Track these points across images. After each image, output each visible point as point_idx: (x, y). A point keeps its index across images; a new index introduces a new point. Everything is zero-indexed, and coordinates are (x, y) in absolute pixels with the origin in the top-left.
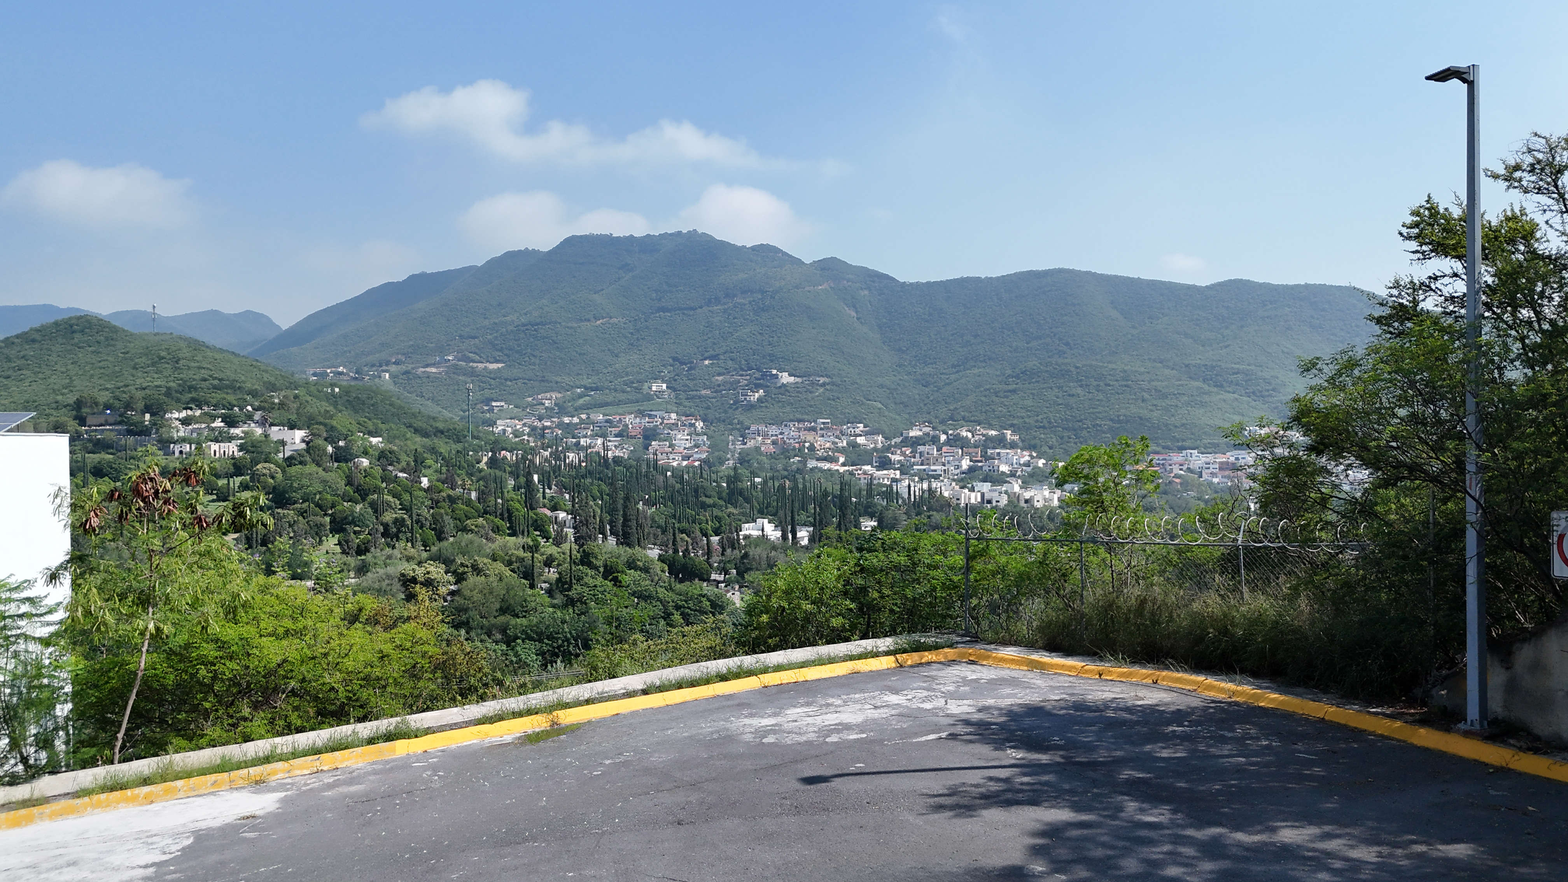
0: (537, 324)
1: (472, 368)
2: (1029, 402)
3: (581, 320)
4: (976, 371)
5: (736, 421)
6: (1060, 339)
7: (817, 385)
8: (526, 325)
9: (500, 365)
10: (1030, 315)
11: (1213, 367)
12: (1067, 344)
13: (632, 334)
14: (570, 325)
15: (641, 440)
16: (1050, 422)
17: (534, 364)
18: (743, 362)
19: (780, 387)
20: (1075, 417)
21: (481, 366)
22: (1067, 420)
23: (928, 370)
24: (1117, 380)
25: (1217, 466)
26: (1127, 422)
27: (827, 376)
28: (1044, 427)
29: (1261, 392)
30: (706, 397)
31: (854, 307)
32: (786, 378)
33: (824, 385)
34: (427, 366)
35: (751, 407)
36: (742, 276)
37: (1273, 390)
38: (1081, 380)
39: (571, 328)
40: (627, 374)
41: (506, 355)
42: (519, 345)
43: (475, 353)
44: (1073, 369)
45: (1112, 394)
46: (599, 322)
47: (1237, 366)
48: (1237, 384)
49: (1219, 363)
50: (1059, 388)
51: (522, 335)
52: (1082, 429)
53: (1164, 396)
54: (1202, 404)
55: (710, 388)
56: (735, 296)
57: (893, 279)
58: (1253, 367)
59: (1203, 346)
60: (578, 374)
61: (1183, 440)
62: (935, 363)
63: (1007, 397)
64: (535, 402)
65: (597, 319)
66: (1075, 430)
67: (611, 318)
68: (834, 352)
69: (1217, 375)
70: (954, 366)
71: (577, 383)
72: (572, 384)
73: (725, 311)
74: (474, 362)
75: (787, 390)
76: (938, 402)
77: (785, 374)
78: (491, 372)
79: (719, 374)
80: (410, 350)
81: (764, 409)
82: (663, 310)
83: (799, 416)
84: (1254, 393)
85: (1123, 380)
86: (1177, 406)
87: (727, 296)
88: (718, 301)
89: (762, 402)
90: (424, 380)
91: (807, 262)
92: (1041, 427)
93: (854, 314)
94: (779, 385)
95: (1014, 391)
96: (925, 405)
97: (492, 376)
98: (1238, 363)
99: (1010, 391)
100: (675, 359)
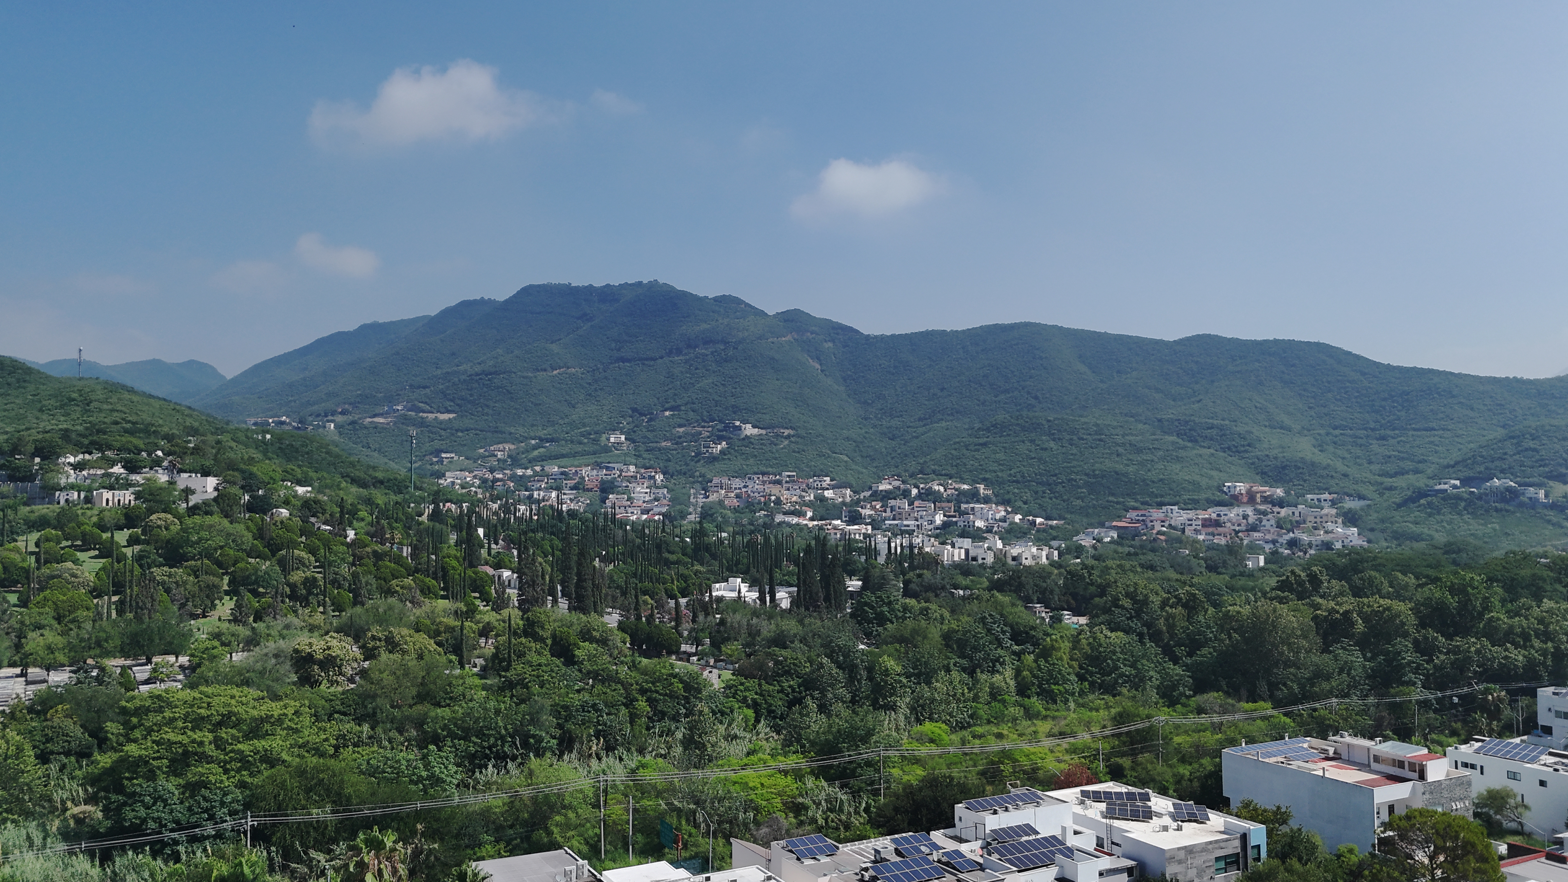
0: (491, 374)
1: (422, 418)
2: (1001, 456)
3: (538, 371)
4: (944, 424)
5: (697, 474)
6: (1028, 393)
7: (782, 437)
8: (479, 375)
9: (451, 416)
10: (998, 368)
11: (1187, 422)
12: (1036, 398)
13: (590, 384)
14: (525, 374)
15: (598, 493)
16: (1023, 477)
17: (487, 414)
18: (705, 413)
19: (744, 439)
20: (1049, 472)
21: (431, 416)
22: (1041, 474)
23: (895, 422)
24: (1090, 434)
25: (1200, 523)
26: (1103, 477)
27: (792, 428)
28: (1017, 482)
29: (1236, 447)
30: (667, 449)
31: (818, 359)
32: (749, 430)
33: (788, 437)
34: (375, 416)
35: (713, 459)
36: (704, 326)
37: (1249, 445)
38: (1053, 434)
39: (527, 377)
40: (584, 425)
41: (458, 405)
42: (471, 395)
43: (426, 403)
44: (1044, 422)
45: (1086, 448)
46: (555, 372)
47: (1211, 421)
48: (1211, 439)
49: (1192, 418)
50: (1032, 441)
51: (476, 385)
52: (1057, 484)
53: (1139, 451)
54: (1178, 459)
55: (671, 440)
56: (696, 346)
57: (857, 332)
58: (1227, 422)
59: (1174, 400)
60: (533, 425)
61: (1162, 496)
62: (901, 416)
63: (978, 450)
64: (487, 454)
65: (553, 369)
66: (1050, 485)
67: (568, 368)
68: (800, 404)
69: (1190, 430)
70: (920, 419)
71: (532, 434)
72: (526, 435)
73: (686, 362)
74: (424, 412)
75: (750, 442)
76: (906, 456)
77: (749, 426)
78: (441, 422)
79: (680, 426)
80: (358, 400)
81: (726, 462)
82: (623, 360)
83: (764, 469)
84: (1229, 448)
85: (1096, 434)
86: (1152, 461)
87: (689, 346)
88: (679, 352)
89: (725, 455)
90: (371, 430)
91: (771, 313)
92: (1014, 481)
93: (818, 366)
94: (743, 436)
95: (984, 445)
96: (893, 458)
97: (443, 426)
98: (1212, 418)
99: (981, 444)
100: (634, 410)
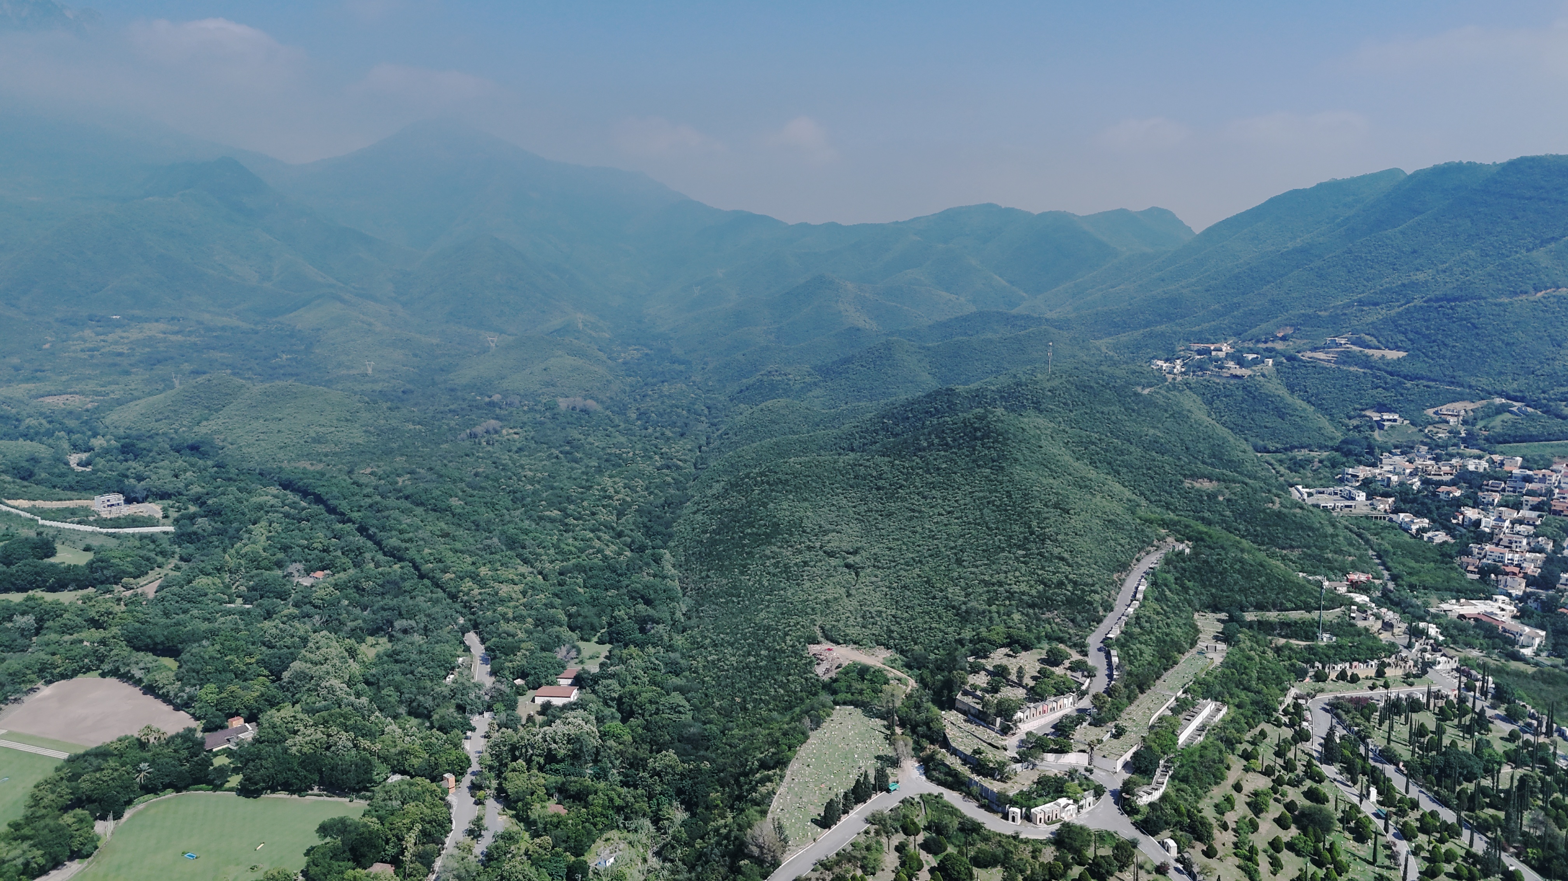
1: (1367, 356)
3: (1515, 293)
8: (1442, 300)
9: (1402, 354)
14: (1499, 300)
17: (1444, 357)
21: (1377, 353)
39: (1500, 305)
41: (1410, 340)
43: (1373, 335)
46: (1539, 294)
51: (1434, 314)
60: (1500, 373)
64: (1437, 418)
65: (1537, 290)
67: (1558, 288)
71: (1498, 388)
72: (1490, 388)
74: (1370, 347)
78: (1388, 363)
80: (1300, 321)
90: (1310, 370)
97: (1389, 369)
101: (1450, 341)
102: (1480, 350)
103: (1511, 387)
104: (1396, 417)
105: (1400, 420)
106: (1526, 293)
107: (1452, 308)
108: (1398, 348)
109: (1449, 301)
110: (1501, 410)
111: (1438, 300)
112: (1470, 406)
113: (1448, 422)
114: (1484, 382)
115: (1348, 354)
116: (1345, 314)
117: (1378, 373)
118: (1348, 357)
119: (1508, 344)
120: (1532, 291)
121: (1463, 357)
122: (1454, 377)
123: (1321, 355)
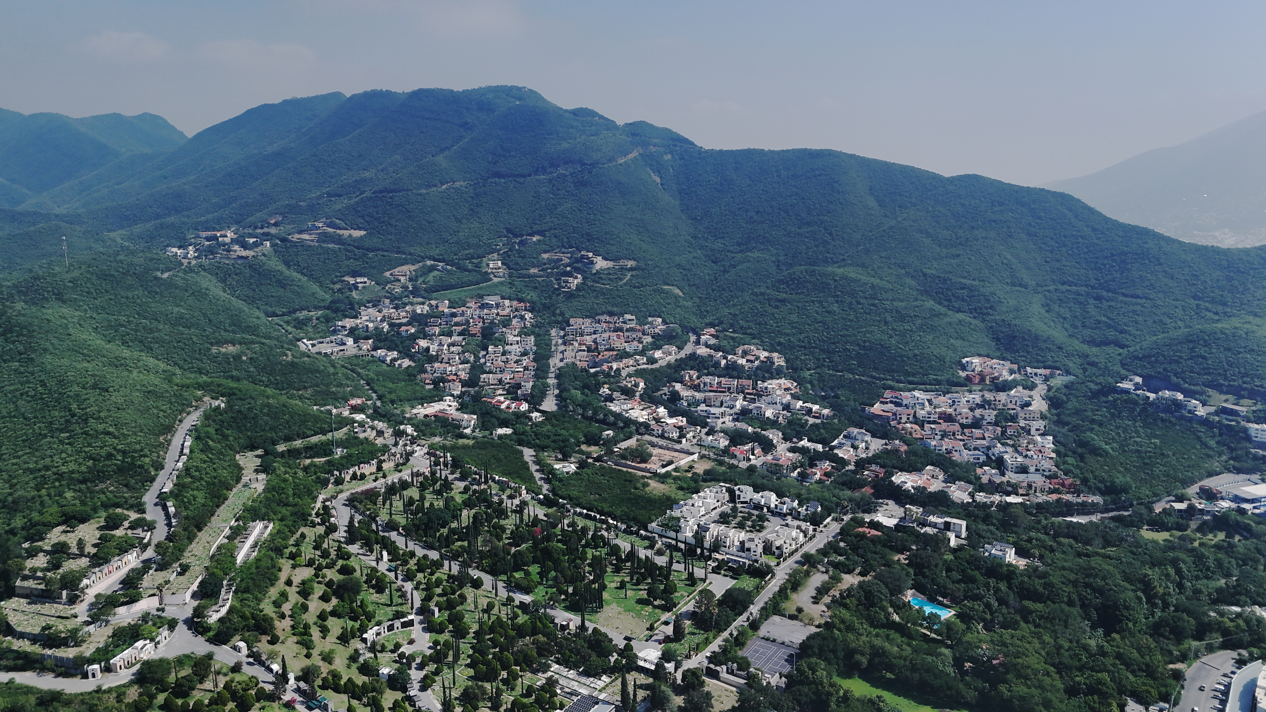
0: (392, 191)
1: (340, 235)
2: (794, 317)
3: (430, 187)
5: (558, 312)
6: (825, 229)
7: (626, 269)
9: (363, 233)
11: (945, 280)
13: (472, 198)
14: (420, 192)
15: (480, 338)
16: (809, 342)
17: (391, 234)
18: (565, 240)
19: (595, 274)
20: (830, 339)
21: (346, 233)
22: (823, 341)
24: (866, 298)
26: (871, 349)
27: (634, 259)
28: (805, 347)
29: (981, 309)
30: (534, 276)
31: (659, 172)
32: (600, 264)
33: (631, 269)
34: (301, 232)
35: (570, 296)
36: (565, 145)
37: (991, 308)
38: (837, 296)
39: (421, 195)
40: (469, 246)
41: (367, 222)
42: (377, 213)
43: (340, 219)
44: (831, 282)
45: (861, 313)
46: (444, 187)
47: (964, 281)
48: (963, 300)
49: (950, 276)
50: (820, 302)
51: (379, 203)
52: (834, 352)
53: (902, 318)
54: (933, 329)
55: (538, 267)
56: (559, 166)
57: (692, 143)
58: (977, 283)
60: (428, 243)
61: (914, 375)
63: (777, 307)
64: (392, 278)
65: (442, 184)
66: (829, 352)
67: (454, 182)
68: (641, 230)
69: (948, 289)
71: (428, 254)
72: (422, 254)
73: (550, 181)
74: (340, 229)
75: (600, 278)
76: (724, 290)
77: (600, 258)
78: (355, 240)
79: (545, 252)
80: (286, 210)
81: (581, 299)
82: (499, 175)
83: (610, 308)
84: (975, 309)
85: (871, 298)
86: (911, 331)
87: (552, 165)
88: (544, 171)
89: (580, 291)
90: (299, 248)
91: (620, 122)
92: (802, 347)
93: (658, 180)
94: (594, 271)
95: (783, 301)
97: (356, 244)
98: (965, 278)
99: (780, 301)
100: (509, 230)
101: (393, 222)
102: (413, 228)
103: (436, 252)
104: (366, 279)
105: (368, 282)
106: (436, 186)
107: (391, 198)
108: (360, 229)
109: (388, 192)
110: (432, 268)
111: (381, 192)
112: (413, 268)
113: (400, 281)
114: (418, 250)
115: (325, 234)
116: (318, 204)
117: (349, 248)
118: (326, 237)
119: (429, 222)
120: (439, 185)
121: (403, 233)
122: (399, 248)
123: (306, 236)
